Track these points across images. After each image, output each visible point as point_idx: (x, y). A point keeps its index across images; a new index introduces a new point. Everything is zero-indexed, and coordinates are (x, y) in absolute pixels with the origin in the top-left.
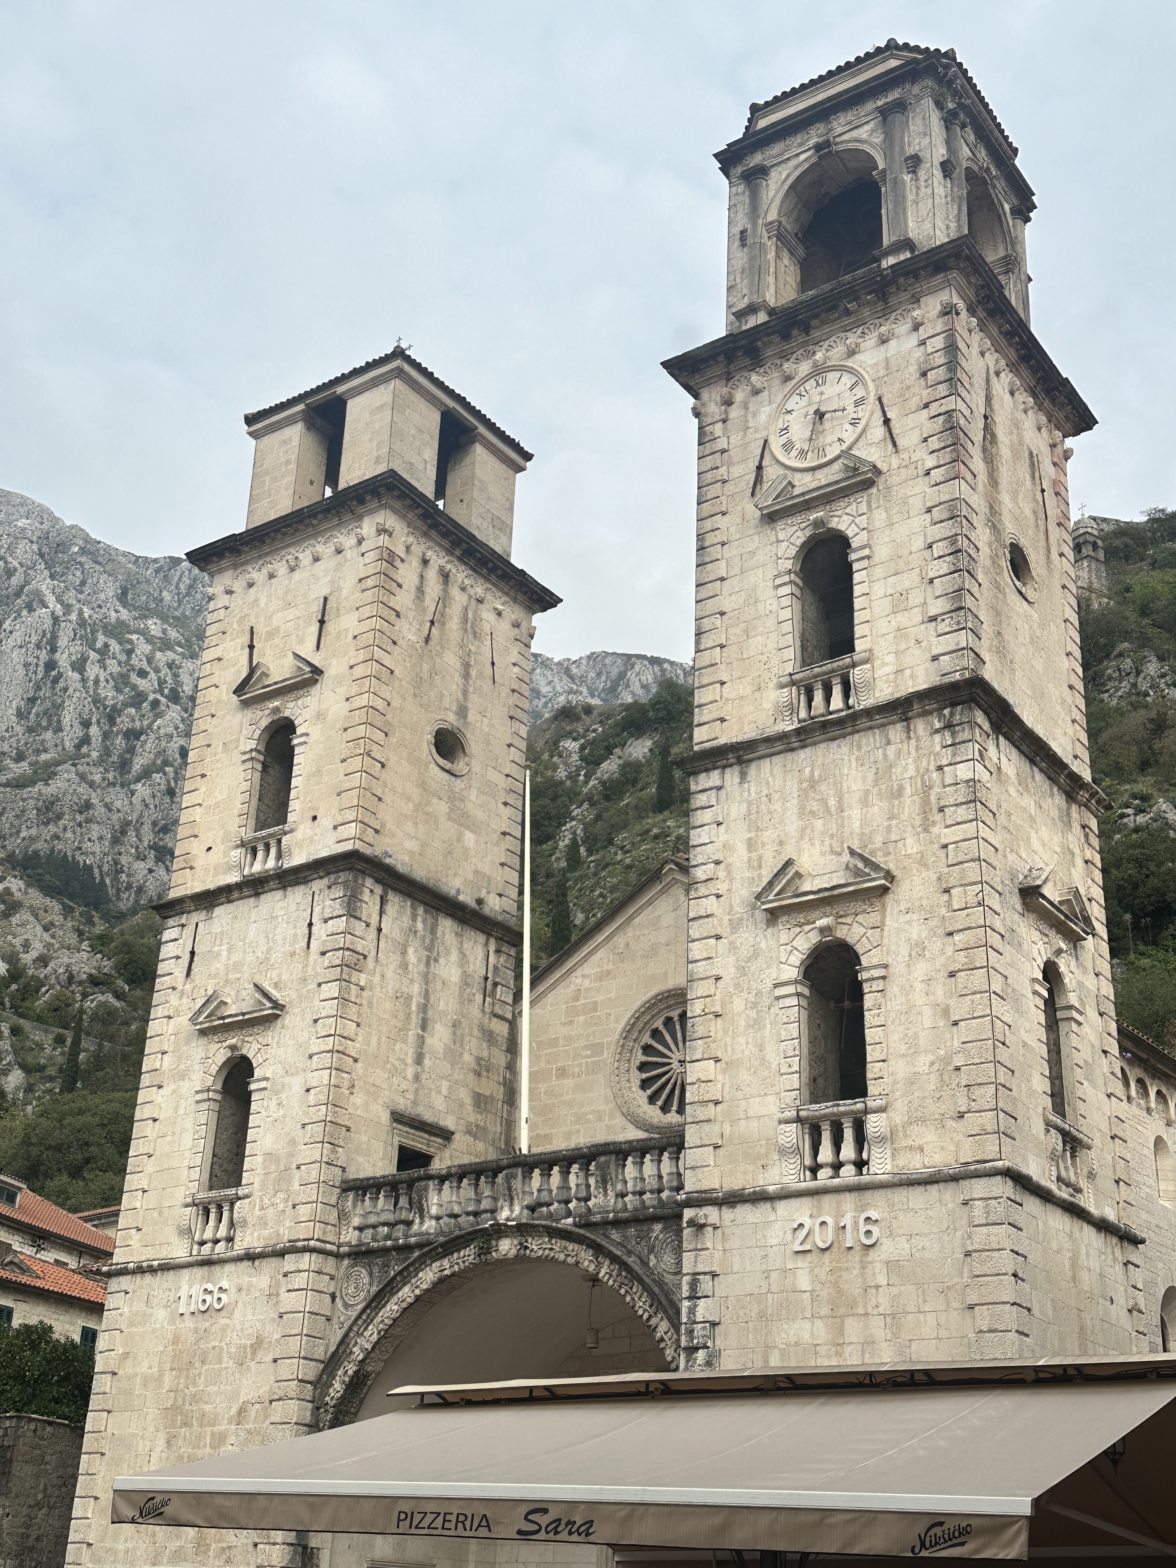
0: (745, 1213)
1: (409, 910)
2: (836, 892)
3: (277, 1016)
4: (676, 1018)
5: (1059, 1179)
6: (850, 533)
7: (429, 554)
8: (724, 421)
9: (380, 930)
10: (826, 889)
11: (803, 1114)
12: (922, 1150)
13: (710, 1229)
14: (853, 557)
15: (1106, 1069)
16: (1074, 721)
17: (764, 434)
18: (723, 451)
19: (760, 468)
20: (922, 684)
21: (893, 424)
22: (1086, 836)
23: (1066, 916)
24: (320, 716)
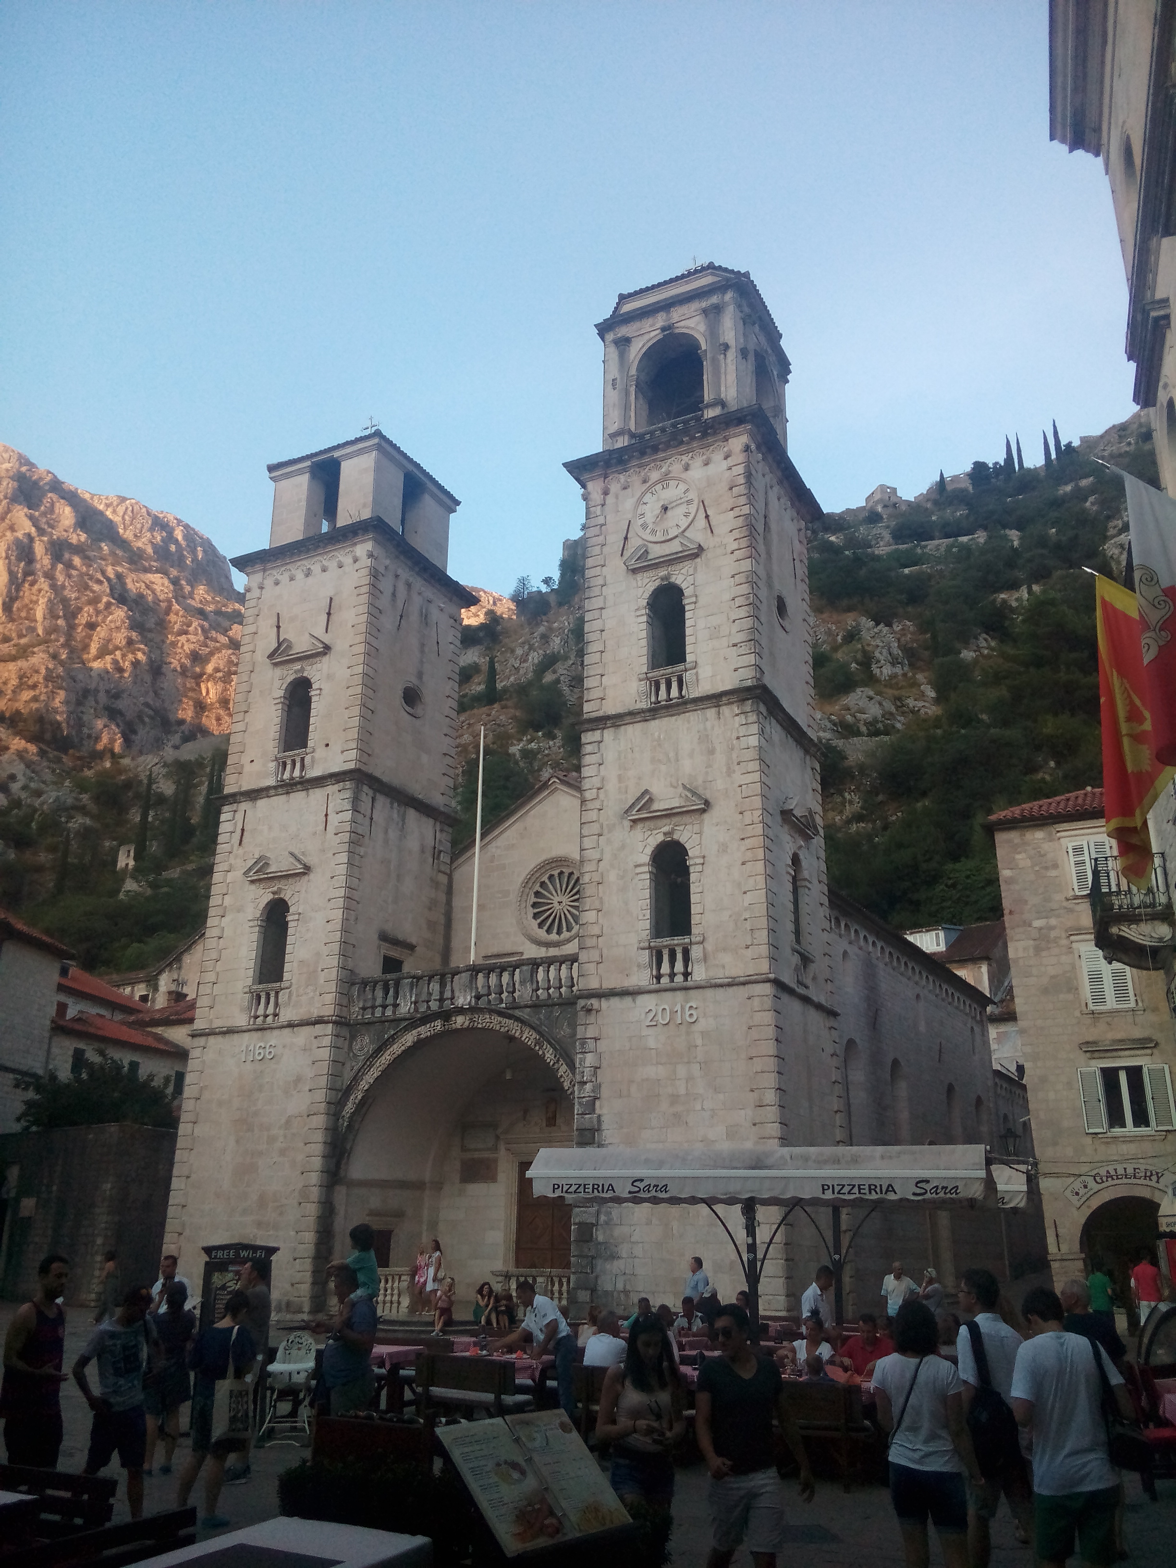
0: (615, 1002)
1: (389, 805)
2: (674, 811)
3: (304, 874)
4: (556, 875)
5: (798, 981)
6: (683, 586)
7: (400, 571)
8: (603, 505)
9: (372, 819)
10: (668, 809)
11: (652, 944)
12: (724, 967)
13: (594, 1012)
14: (685, 601)
15: (822, 915)
16: (808, 704)
17: (629, 516)
18: (602, 525)
19: (626, 538)
20: (728, 687)
21: (710, 518)
22: (814, 774)
23: (804, 825)
24: (330, 677)
